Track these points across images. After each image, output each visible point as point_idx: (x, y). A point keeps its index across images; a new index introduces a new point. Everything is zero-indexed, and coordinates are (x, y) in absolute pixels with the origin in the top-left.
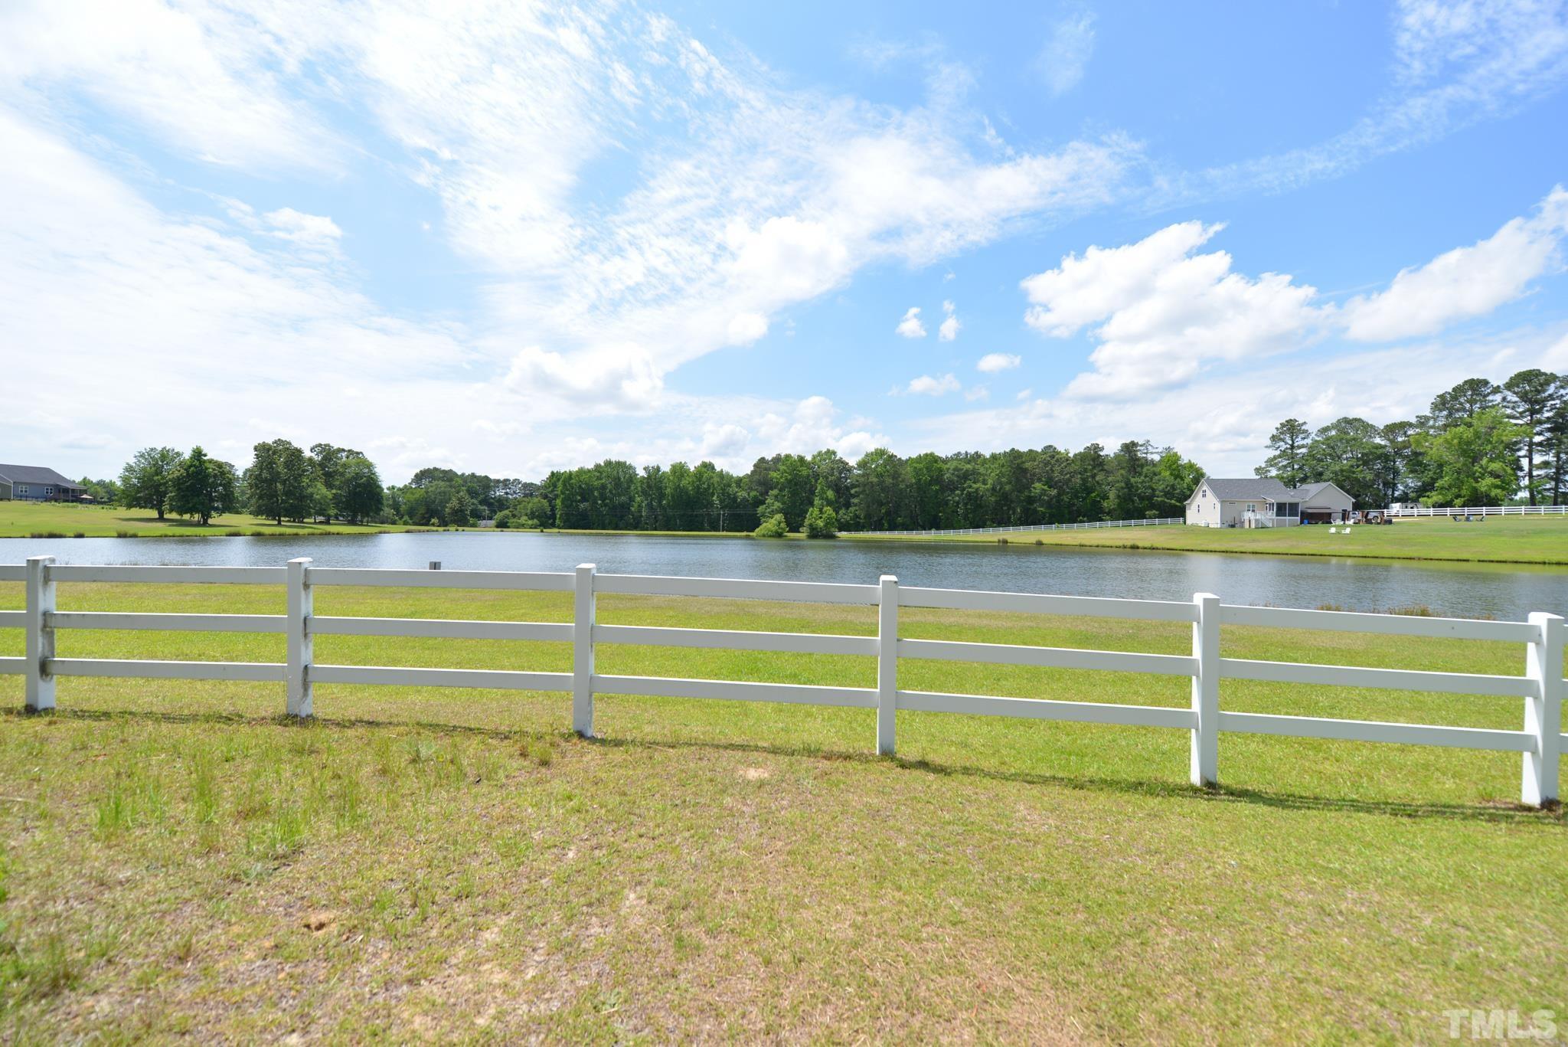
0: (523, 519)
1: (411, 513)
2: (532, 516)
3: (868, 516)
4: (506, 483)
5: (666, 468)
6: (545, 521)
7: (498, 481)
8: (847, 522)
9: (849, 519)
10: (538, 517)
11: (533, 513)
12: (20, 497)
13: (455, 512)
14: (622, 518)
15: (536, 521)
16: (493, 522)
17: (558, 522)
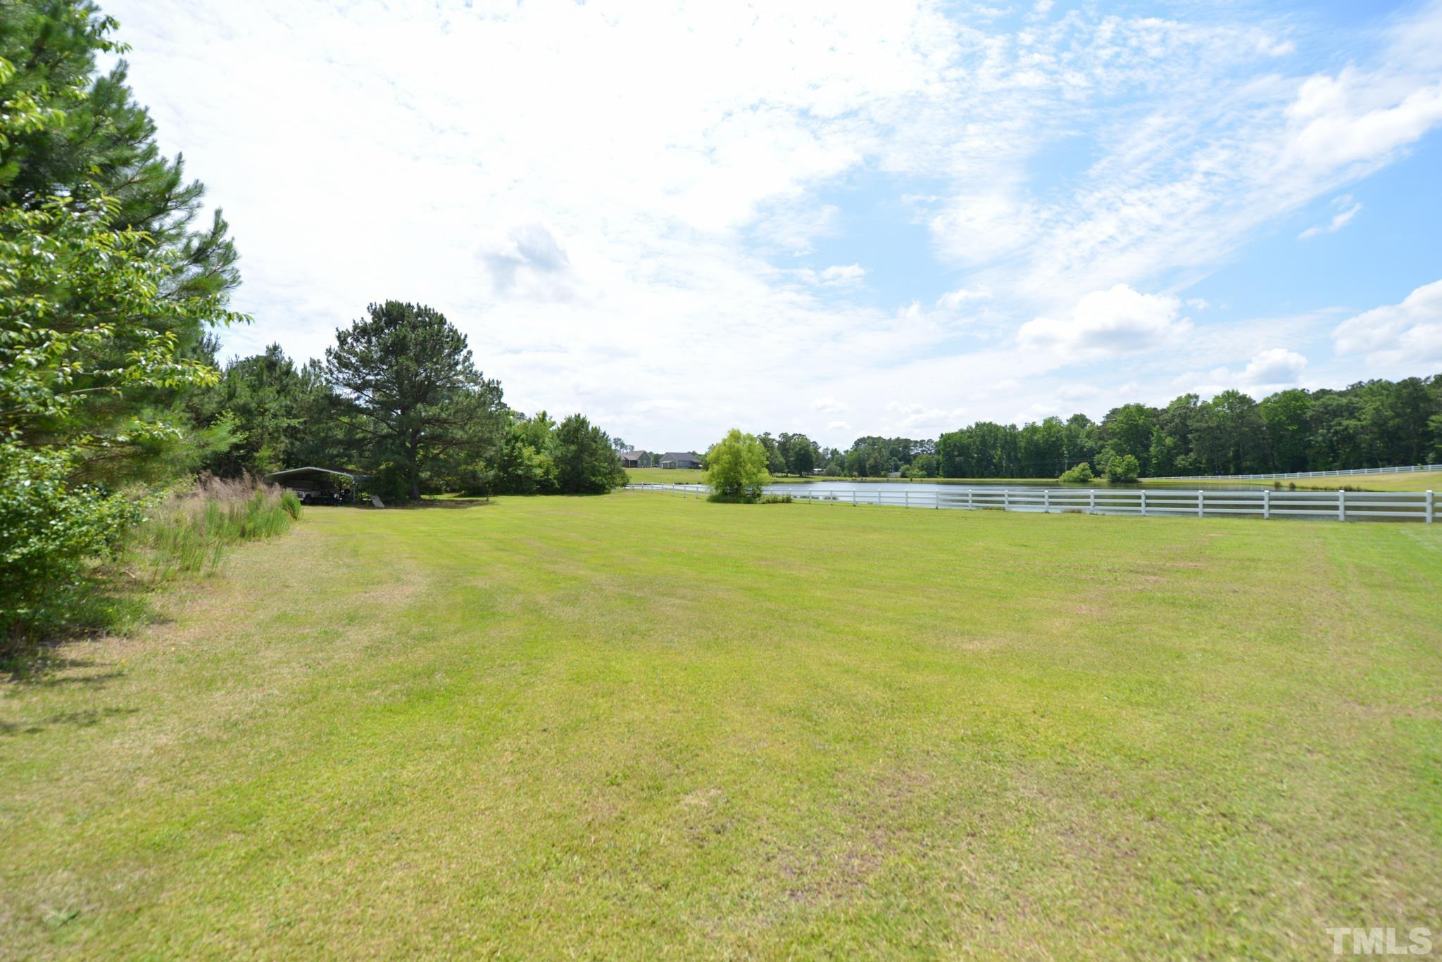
0: (916, 471)
1: (851, 468)
2: (922, 468)
3: (1210, 461)
4: (922, 443)
5: (1040, 423)
6: (931, 472)
7: (916, 442)
8: (1185, 467)
9: (1187, 464)
10: (926, 469)
11: (923, 466)
12: (680, 467)
13: (872, 467)
14: (986, 468)
15: (924, 472)
16: (899, 474)
17: (941, 472)
